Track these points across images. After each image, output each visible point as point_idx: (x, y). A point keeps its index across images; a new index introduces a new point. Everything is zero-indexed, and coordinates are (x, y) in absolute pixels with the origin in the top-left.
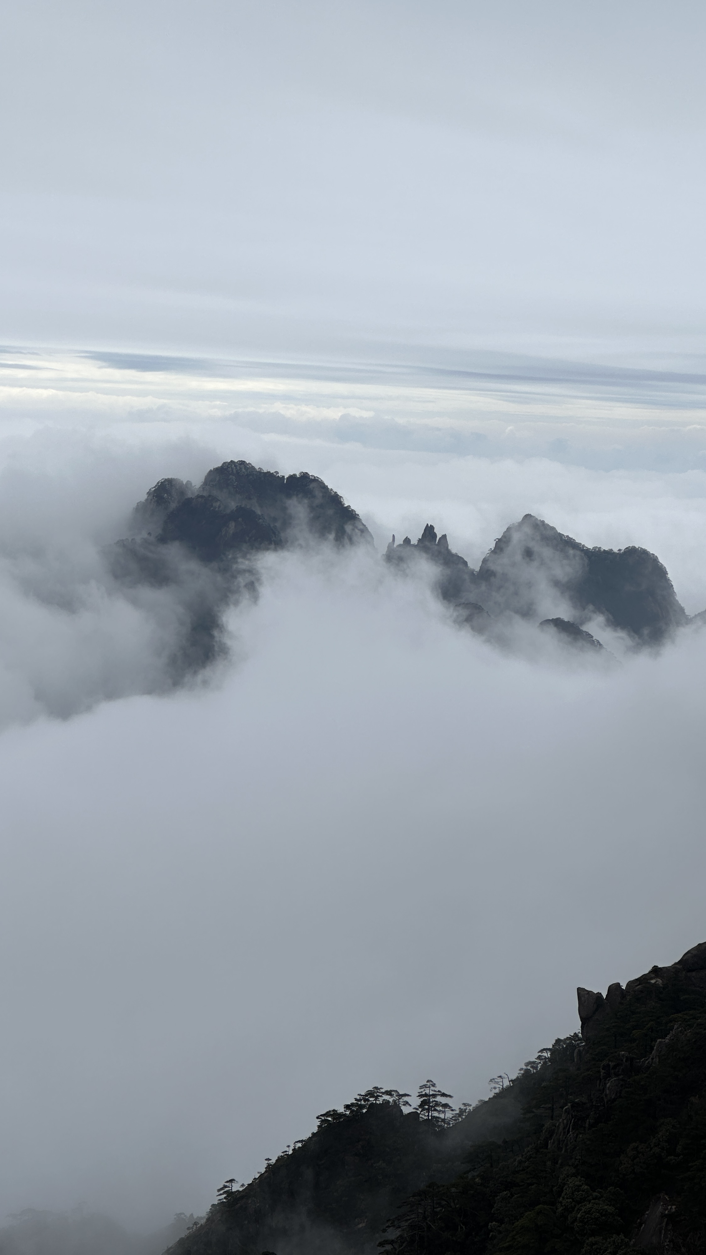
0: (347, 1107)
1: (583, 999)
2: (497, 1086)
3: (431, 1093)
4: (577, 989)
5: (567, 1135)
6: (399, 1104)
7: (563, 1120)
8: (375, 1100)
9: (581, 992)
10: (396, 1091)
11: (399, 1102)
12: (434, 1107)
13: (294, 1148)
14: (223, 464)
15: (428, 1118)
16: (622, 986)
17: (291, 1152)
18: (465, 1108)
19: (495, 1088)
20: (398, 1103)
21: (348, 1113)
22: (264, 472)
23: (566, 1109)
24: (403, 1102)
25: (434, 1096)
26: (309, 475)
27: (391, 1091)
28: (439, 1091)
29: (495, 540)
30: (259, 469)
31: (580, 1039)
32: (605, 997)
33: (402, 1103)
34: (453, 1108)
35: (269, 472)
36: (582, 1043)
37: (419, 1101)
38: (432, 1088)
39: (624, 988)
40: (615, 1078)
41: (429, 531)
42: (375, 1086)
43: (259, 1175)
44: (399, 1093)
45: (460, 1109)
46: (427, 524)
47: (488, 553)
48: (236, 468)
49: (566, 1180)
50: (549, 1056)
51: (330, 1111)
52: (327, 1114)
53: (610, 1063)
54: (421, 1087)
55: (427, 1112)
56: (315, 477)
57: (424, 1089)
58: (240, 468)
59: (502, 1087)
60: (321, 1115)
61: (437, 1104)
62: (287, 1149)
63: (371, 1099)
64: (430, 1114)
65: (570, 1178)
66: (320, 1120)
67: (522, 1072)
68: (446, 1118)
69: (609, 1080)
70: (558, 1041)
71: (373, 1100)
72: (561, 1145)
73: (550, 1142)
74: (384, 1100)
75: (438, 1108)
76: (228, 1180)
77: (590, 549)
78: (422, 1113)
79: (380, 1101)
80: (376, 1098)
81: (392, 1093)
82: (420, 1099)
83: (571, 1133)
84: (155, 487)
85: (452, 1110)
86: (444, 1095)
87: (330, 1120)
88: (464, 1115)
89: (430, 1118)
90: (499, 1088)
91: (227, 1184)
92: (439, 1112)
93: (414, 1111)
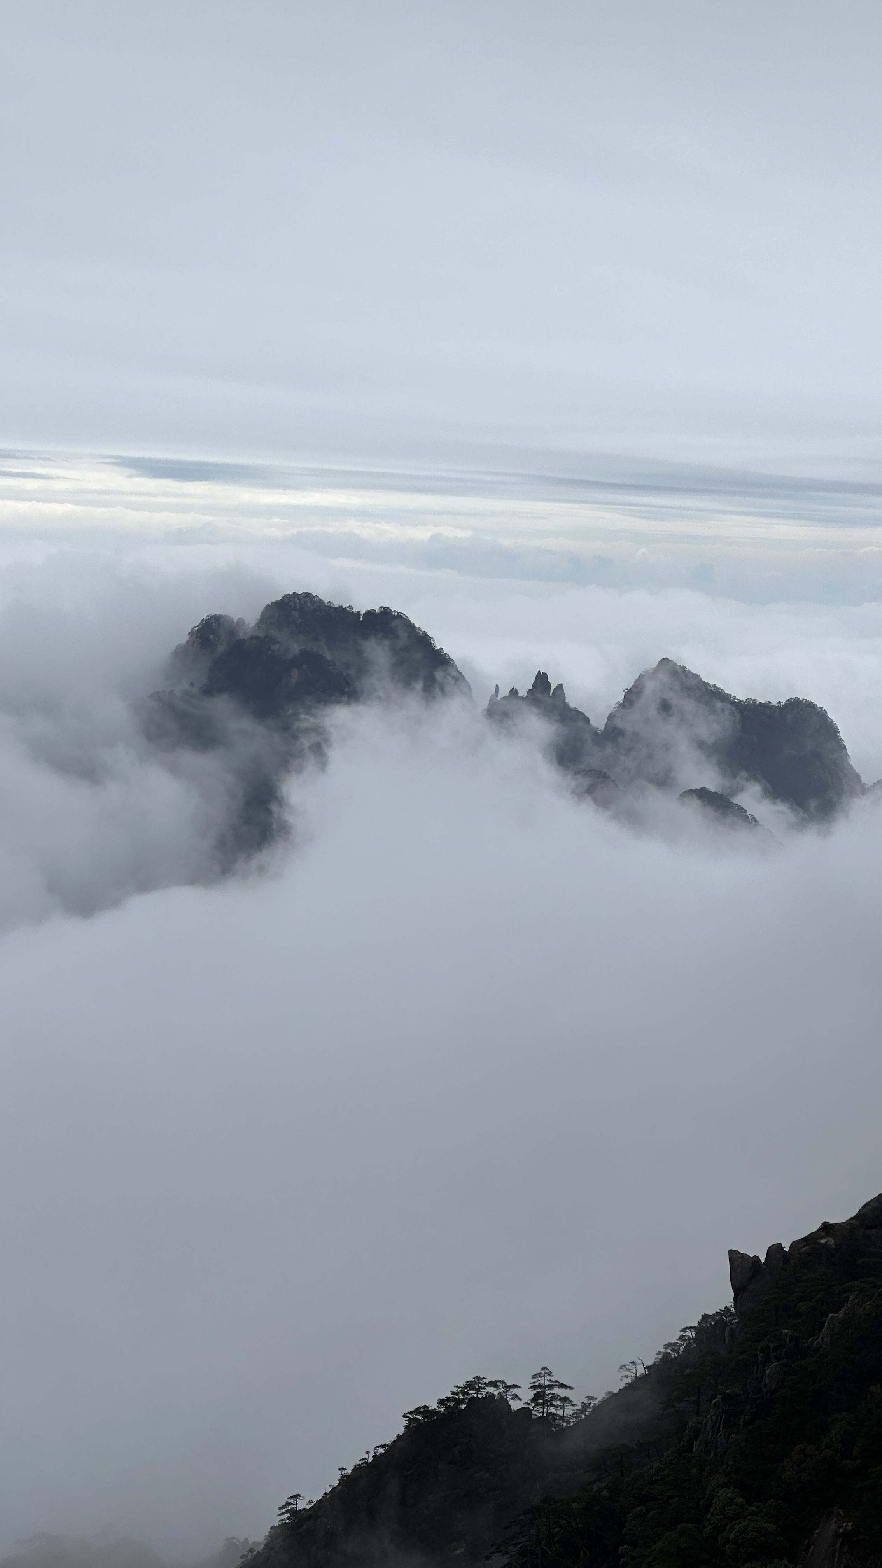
0: (442, 1402)
1: (736, 1263)
2: (629, 1374)
3: (547, 1383)
4: (729, 1251)
5: (717, 1434)
6: (507, 1398)
7: (712, 1416)
8: (477, 1393)
9: (734, 1256)
10: (503, 1382)
11: (506, 1395)
12: (550, 1401)
13: (374, 1454)
14: (283, 597)
15: (543, 1415)
16: (784, 1247)
17: (370, 1460)
18: (589, 1402)
19: (626, 1377)
20: (505, 1397)
21: (442, 1409)
22: (335, 606)
23: (715, 1403)
24: (511, 1395)
25: (550, 1387)
26: (391, 610)
27: (497, 1381)
28: (556, 1381)
29: (624, 691)
30: (328, 603)
31: (732, 1315)
32: (763, 1261)
33: (510, 1397)
34: (574, 1403)
35: (341, 607)
36: (735, 1319)
37: (531, 1394)
38: (548, 1377)
39: (787, 1249)
40: (776, 1363)
41: (542, 679)
42: (476, 1376)
43: (330, 1489)
44: (506, 1384)
45: (582, 1403)
46: (539, 671)
47: (615, 708)
48: (300, 602)
49: (716, 1491)
50: (694, 1335)
51: (419, 1408)
52: (417, 1411)
53: (770, 1344)
54: (534, 1376)
55: (541, 1408)
56: (398, 613)
57: (538, 1378)
58: (305, 602)
59: (635, 1375)
60: (409, 1413)
61: (555, 1397)
62: (366, 1456)
63: (471, 1392)
64: (545, 1410)
65: (721, 1489)
66: (407, 1419)
67: (660, 1356)
68: (565, 1415)
69: (769, 1366)
70: (705, 1317)
71: (474, 1394)
72: (709, 1448)
73: (696, 1444)
74: (487, 1393)
75: (555, 1403)
76: (292, 1496)
77: (743, 701)
78: (535, 1409)
79: (482, 1394)
80: (478, 1390)
81: (498, 1384)
82: (532, 1391)
83: (721, 1432)
84: (198, 626)
85: (573, 1405)
86: (562, 1386)
87: (420, 1419)
88: (588, 1411)
89: (545, 1415)
90: (631, 1376)
91: (291, 1501)
92: (556, 1407)
93: (526, 1406)
